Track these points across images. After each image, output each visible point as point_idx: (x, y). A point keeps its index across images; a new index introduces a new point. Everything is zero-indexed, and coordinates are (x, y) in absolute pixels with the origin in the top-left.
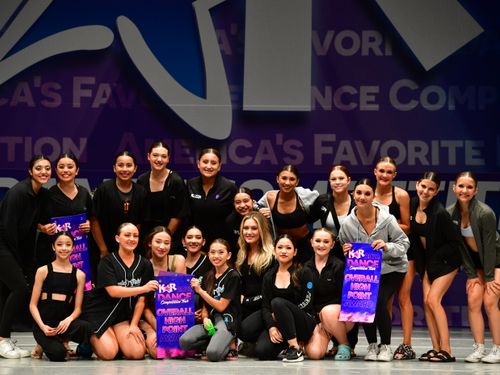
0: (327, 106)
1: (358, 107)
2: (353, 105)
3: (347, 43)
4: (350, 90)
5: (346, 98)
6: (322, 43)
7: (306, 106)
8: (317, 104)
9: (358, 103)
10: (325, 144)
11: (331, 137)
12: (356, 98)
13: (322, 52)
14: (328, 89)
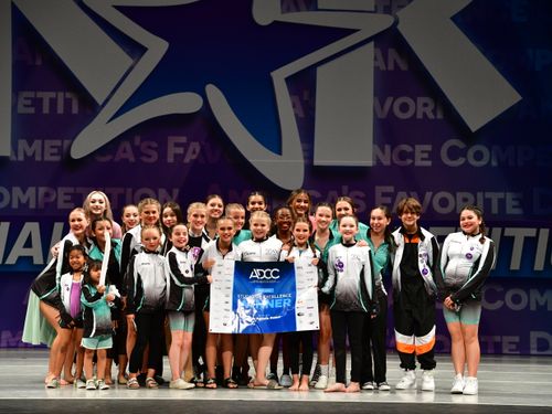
0: (387, 162)
1: (413, 164)
2: (409, 161)
3: (404, 108)
4: (406, 148)
5: (403, 156)
6: (382, 105)
7: (368, 162)
8: (378, 160)
9: (413, 159)
10: (385, 195)
11: (390, 189)
12: (412, 155)
13: (383, 115)
14: (388, 148)
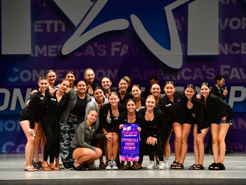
0: (226, 52)
1: (240, 53)
2: (238, 52)
3: (235, 23)
4: (237, 45)
5: (235, 49)
6: (223, 24)
7: (216, 52)
8: (221, 51)
10: (225, 70)
11: (228, 67)
12: (239, 49)
13: (223, 28)
14: (226, 45)
